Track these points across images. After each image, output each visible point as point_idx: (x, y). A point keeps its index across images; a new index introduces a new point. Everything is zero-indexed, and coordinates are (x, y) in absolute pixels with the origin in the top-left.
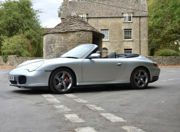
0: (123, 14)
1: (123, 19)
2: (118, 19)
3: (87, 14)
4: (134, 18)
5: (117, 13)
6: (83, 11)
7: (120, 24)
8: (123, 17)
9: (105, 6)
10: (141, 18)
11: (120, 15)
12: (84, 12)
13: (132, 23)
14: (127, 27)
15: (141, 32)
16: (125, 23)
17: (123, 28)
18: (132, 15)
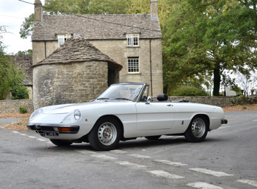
0: (125, 34)
1: (125, 42)
2: (118, 42)
3: (72, 35)
4: (142, 41)
5: (116, 33)
6: (65, 30)
7: (122, 49)
8: (126, 39)
9: (98, 23)
10: (152, 41)
11: (122, 37)
12: (66, 32)
13: (139, 47)
14: (132, 54)
15: (153, 61)
16: (129, 47)
17: (126, 55)
18: (138, 36)
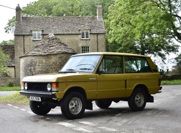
0: (79, 30)
2: (75, 36)
5: (74, 30)
6: (38, 27)
7: (77, 41)
8: (80, 34)
9: (60, 22)
11: (77, 32)
13: (89, 40)
14: (85, 44)
15: (99, 49)
16: (82, 40)
17: (80, 45)
18: (89, 32)
